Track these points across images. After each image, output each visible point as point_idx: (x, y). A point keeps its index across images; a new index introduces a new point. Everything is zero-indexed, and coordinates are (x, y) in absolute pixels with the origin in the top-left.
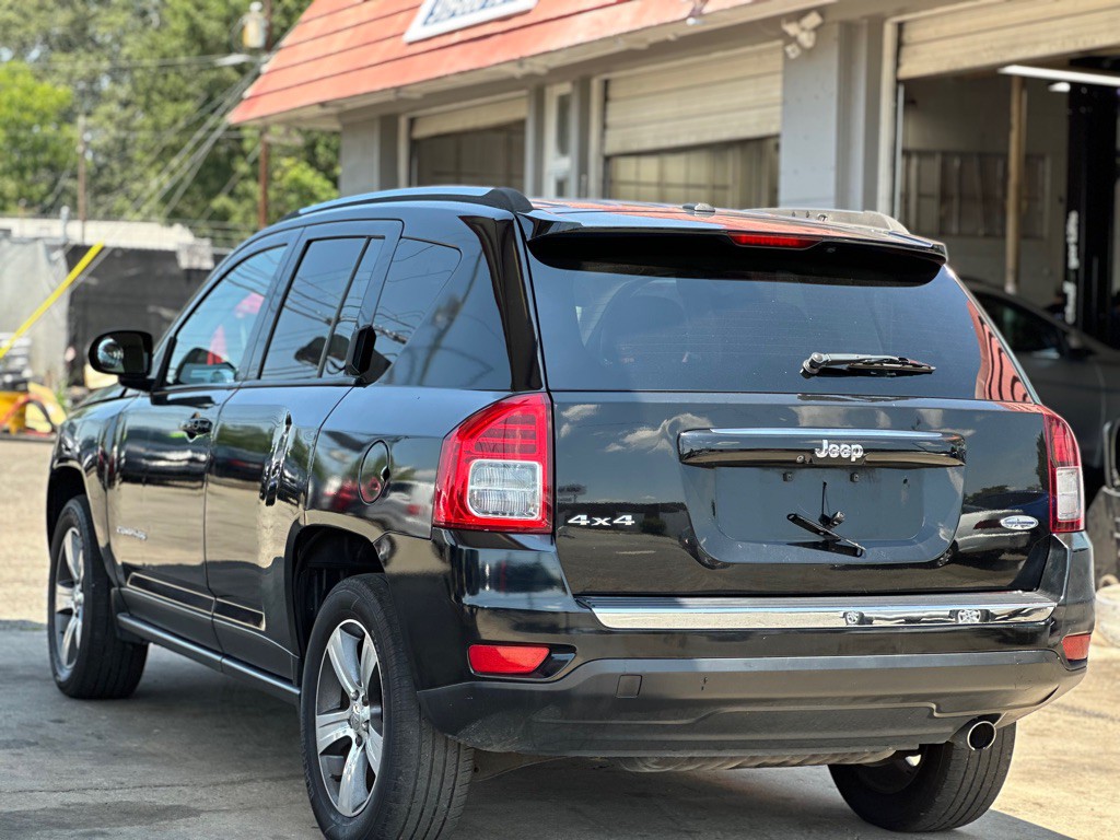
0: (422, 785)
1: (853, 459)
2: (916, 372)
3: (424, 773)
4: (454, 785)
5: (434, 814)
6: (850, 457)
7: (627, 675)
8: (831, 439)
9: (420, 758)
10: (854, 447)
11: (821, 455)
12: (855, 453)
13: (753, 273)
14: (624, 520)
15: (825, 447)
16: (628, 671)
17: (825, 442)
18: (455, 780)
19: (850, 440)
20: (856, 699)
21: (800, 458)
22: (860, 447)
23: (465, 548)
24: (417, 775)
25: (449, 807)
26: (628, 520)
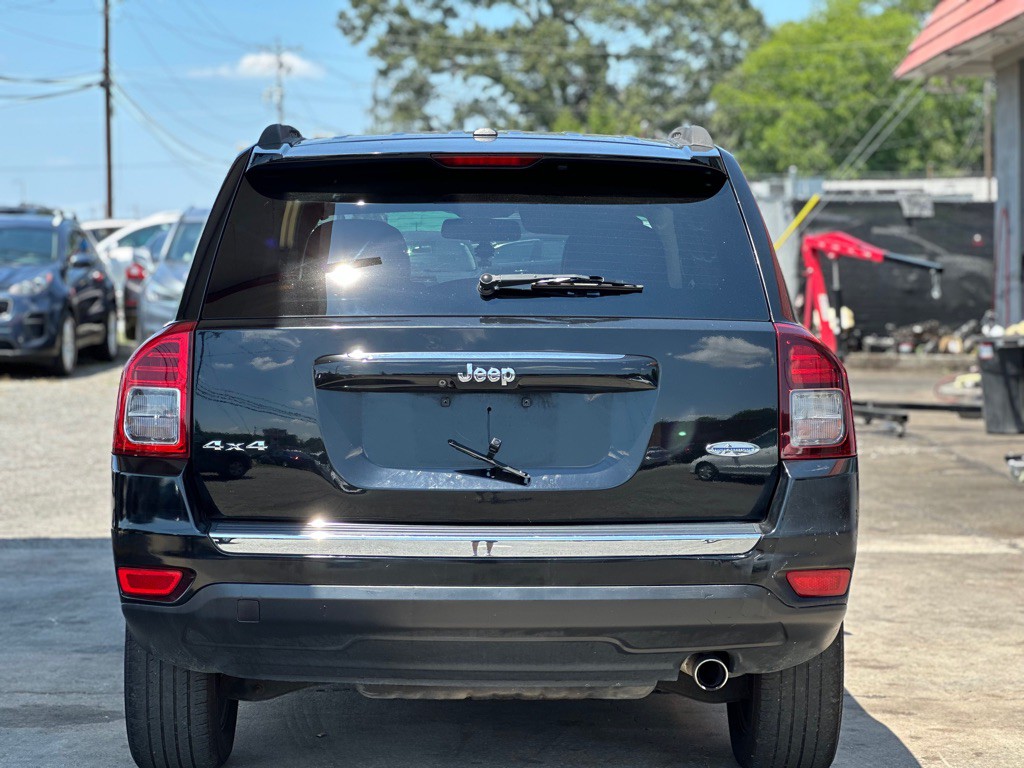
0: (155, 701)
1: (504, 383)
2: (617, 291)
3: (155, 690)
4: (188, 703)
5: (176, 730)
6: (500, 381)
7: (246, 599)
8: (476, 364)
9: (147, 676)
10: (504, 371)
11: (464, 379)
12: (507, 376)
13: (462, 195)
14: (257, 445)
15: (470, 371)
16: (245, 596)
17: (469, 367)
18: (188, 698)
19: (499, 365)
20: (504, 631)
21: (442, 383)
22: (512, 371)
23: (128, 475)
24: (147, 692)
25: (189, 724)
26: (261, 445)
